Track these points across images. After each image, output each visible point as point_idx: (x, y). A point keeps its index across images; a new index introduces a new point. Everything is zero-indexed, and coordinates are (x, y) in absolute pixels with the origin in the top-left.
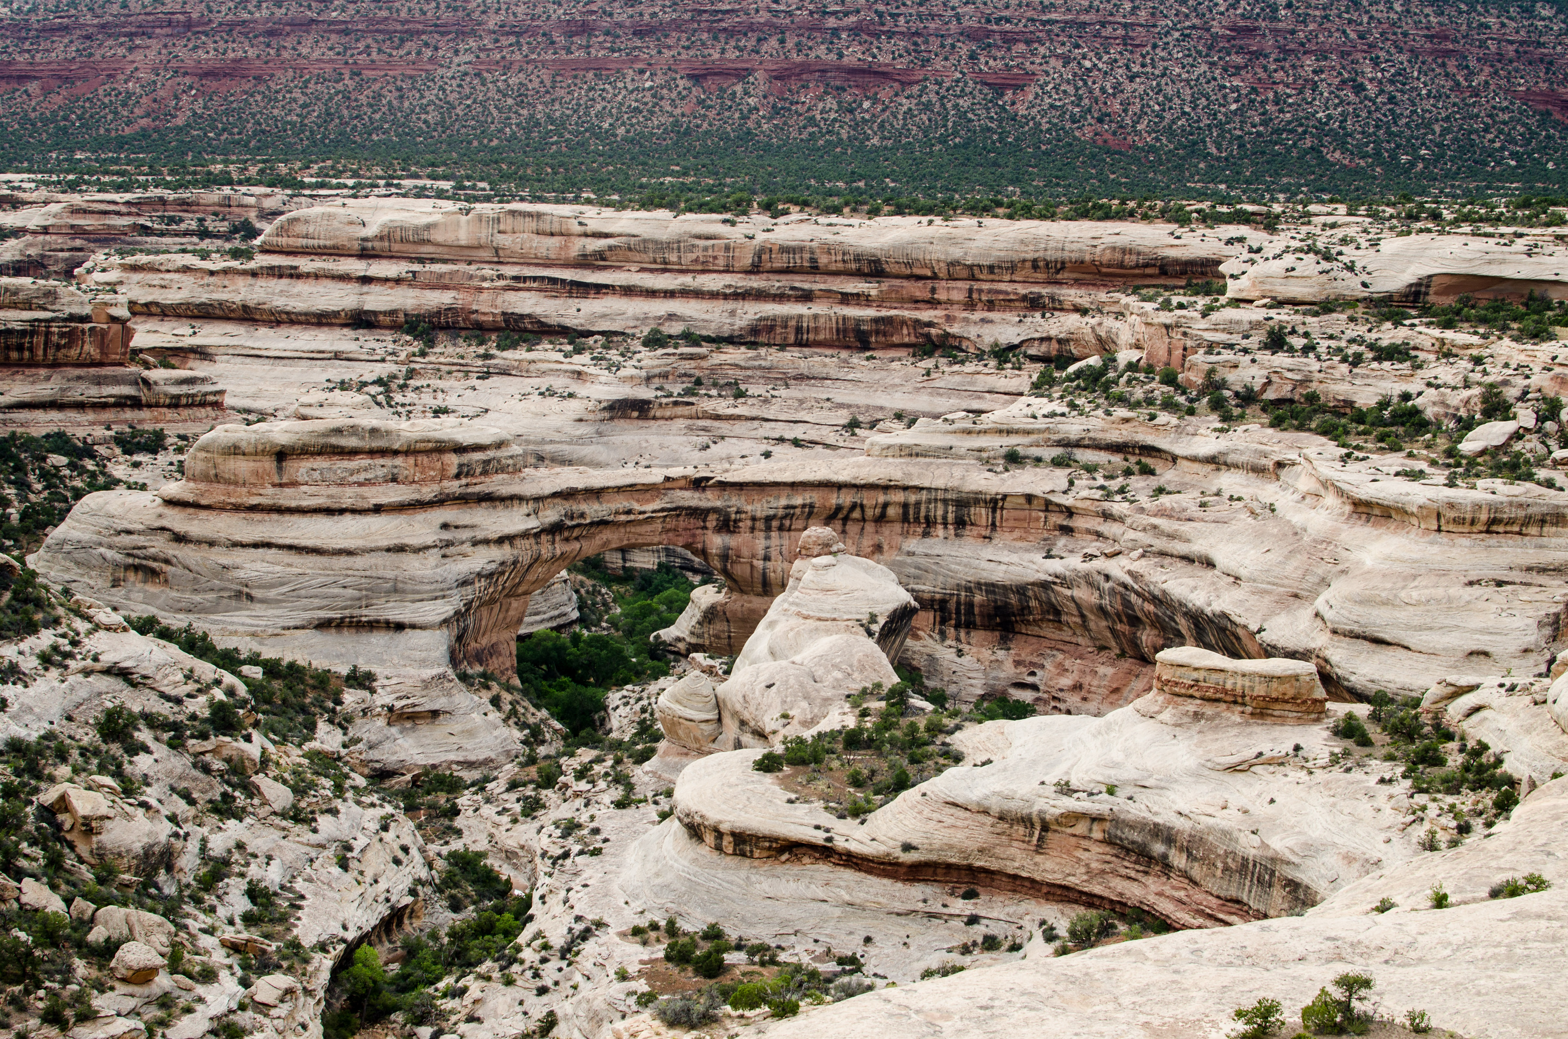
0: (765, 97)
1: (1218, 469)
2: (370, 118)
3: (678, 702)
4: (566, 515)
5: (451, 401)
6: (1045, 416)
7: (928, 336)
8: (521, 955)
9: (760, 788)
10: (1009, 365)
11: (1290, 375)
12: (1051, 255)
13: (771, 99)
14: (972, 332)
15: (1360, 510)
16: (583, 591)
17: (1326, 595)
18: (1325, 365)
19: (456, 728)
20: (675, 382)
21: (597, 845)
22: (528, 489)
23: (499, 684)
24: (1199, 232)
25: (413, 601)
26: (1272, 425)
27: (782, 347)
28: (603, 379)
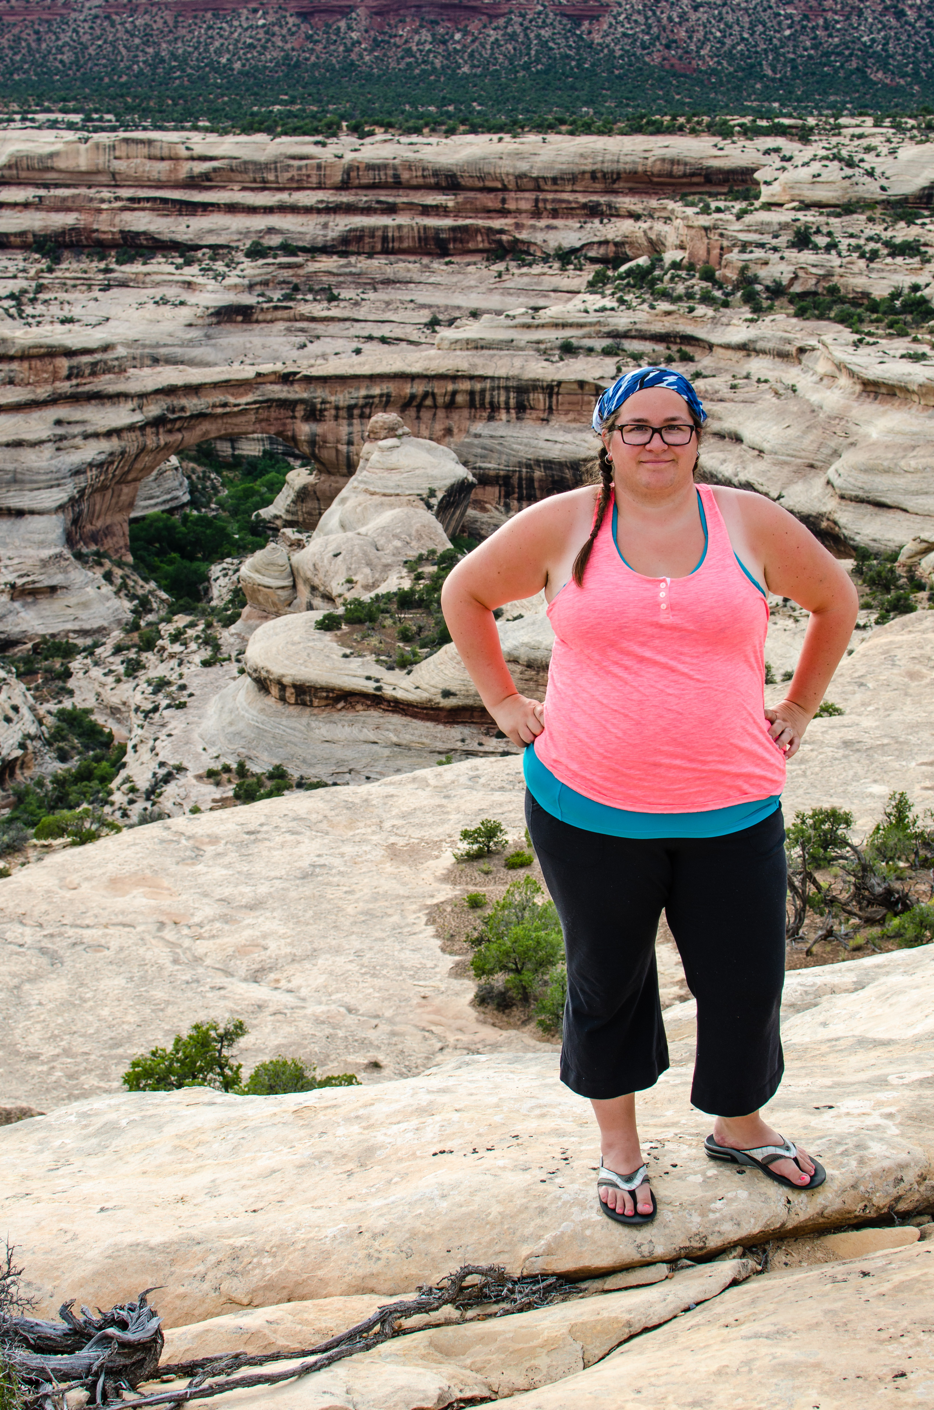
0: (366, 31)
1: (749, 355)
2: (12, 60)
3: (258, 571)
4: (168, 409)
5: (76, 312)
6: (596, 311)
7: (500, 242)
8: (112, 798)
9: (319, 645)
10: (572, 267)
11: (814, 270)
12: (608, 167)
13: (372, 33)
14: (538, 237)
15: (869, 389)
16: (194, 477)
17: (838, 464)
18: (845, 260)
19: (72, 600)
20: (275, 289)
21: (183, 700)
22: (133, 387)
23: (111, 561)
24: (740, 144)
25: (32, 490)
26: (796, 315)
27: (371, 255)
28: (210, 288)
